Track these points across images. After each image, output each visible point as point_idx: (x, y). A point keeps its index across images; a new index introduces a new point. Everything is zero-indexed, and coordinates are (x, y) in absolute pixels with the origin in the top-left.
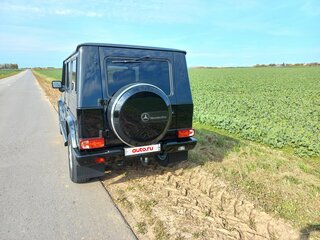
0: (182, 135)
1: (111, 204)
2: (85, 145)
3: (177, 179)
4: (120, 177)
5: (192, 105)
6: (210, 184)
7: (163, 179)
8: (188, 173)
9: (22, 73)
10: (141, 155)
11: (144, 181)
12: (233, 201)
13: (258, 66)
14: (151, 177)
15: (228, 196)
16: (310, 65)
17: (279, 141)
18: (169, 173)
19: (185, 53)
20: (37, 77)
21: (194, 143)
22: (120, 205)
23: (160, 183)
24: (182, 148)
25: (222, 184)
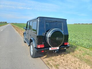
0: (65, 44)
1: (45, 65)
2: (39, 46)
3: (63, 58)
4: (45, 56)
5: (68, 35)
6: (73, 59)
7: (58, 57)
8: (65, 56)
9: (8, 24)
10: (53, 50)
11: (53, 58)
12: (83, 65)
13: (75, 24)
14: (55, 57)
15: (80, 64)
16: (90, 24)
17: (87, 46)
18: (60, 56)
19: (66, 20)
20: (13, 26)
21: (69, 47)
22: (48, 66)
23: (58, 59)
24: (65, 48)
25: (77, 60)
